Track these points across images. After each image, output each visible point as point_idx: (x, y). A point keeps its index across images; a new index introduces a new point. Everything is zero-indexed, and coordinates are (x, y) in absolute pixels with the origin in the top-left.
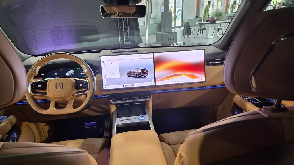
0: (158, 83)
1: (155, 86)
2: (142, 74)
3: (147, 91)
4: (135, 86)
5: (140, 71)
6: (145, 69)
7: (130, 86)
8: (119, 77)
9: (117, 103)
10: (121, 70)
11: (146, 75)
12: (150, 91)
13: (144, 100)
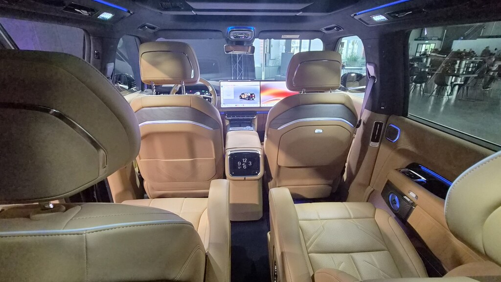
0: (263, 105)
1: (260, 107)
2: (251, 97)
3: (254, 111)
4: (244, 106)
5: (250, 95)
6: (253, 94)
7: (241, 106)
8: (233, 98)
9: (230, 118)
10: (235, 92)
11: (253, 98)
12: (256, 112)
13: (251, 118)
